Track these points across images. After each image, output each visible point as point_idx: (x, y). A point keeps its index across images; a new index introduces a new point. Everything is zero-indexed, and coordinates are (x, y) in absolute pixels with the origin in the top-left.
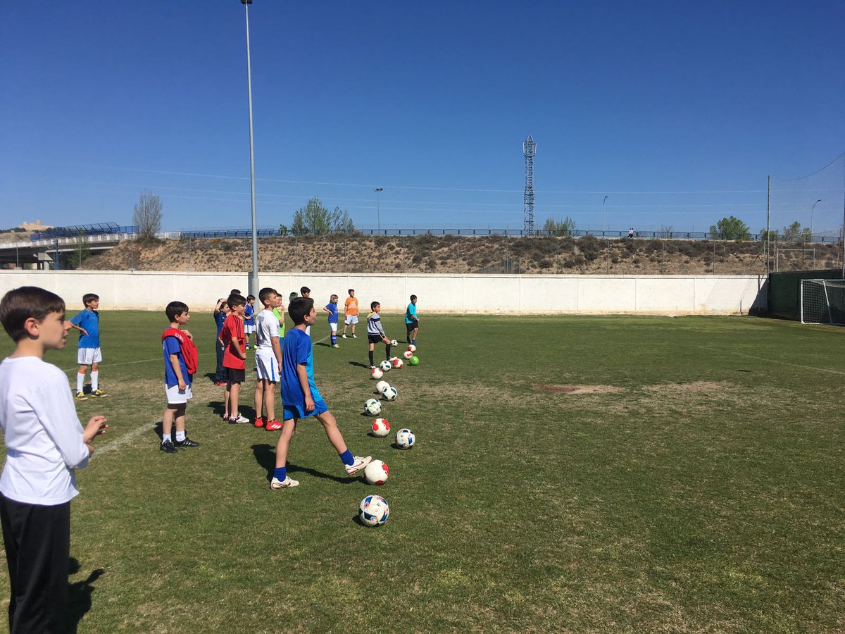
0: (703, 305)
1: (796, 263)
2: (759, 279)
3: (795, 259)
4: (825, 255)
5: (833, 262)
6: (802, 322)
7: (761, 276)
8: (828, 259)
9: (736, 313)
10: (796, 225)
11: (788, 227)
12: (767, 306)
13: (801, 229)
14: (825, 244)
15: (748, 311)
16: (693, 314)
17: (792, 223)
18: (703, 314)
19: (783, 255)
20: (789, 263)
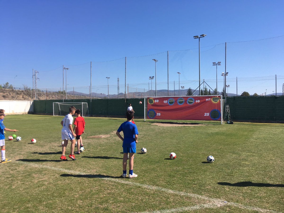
0: (13, 111)
1: (13, 96)
2: (30, 102)
3: (12, 95)
4: (21, 94)
5: (24, 96)
6: (54, 115)
7: (31, 101)
8: (23, 95)
9: (24, 113)
10: (7, 84)
11: (5, 84)
12: (34, 111)
13: (9, 85)
14: (21, 90)
15: (27, 113)
16: (9, 114)
17: (6, 83)
18: (13, 114)
19: (8, 93)
20: (10, 96)
